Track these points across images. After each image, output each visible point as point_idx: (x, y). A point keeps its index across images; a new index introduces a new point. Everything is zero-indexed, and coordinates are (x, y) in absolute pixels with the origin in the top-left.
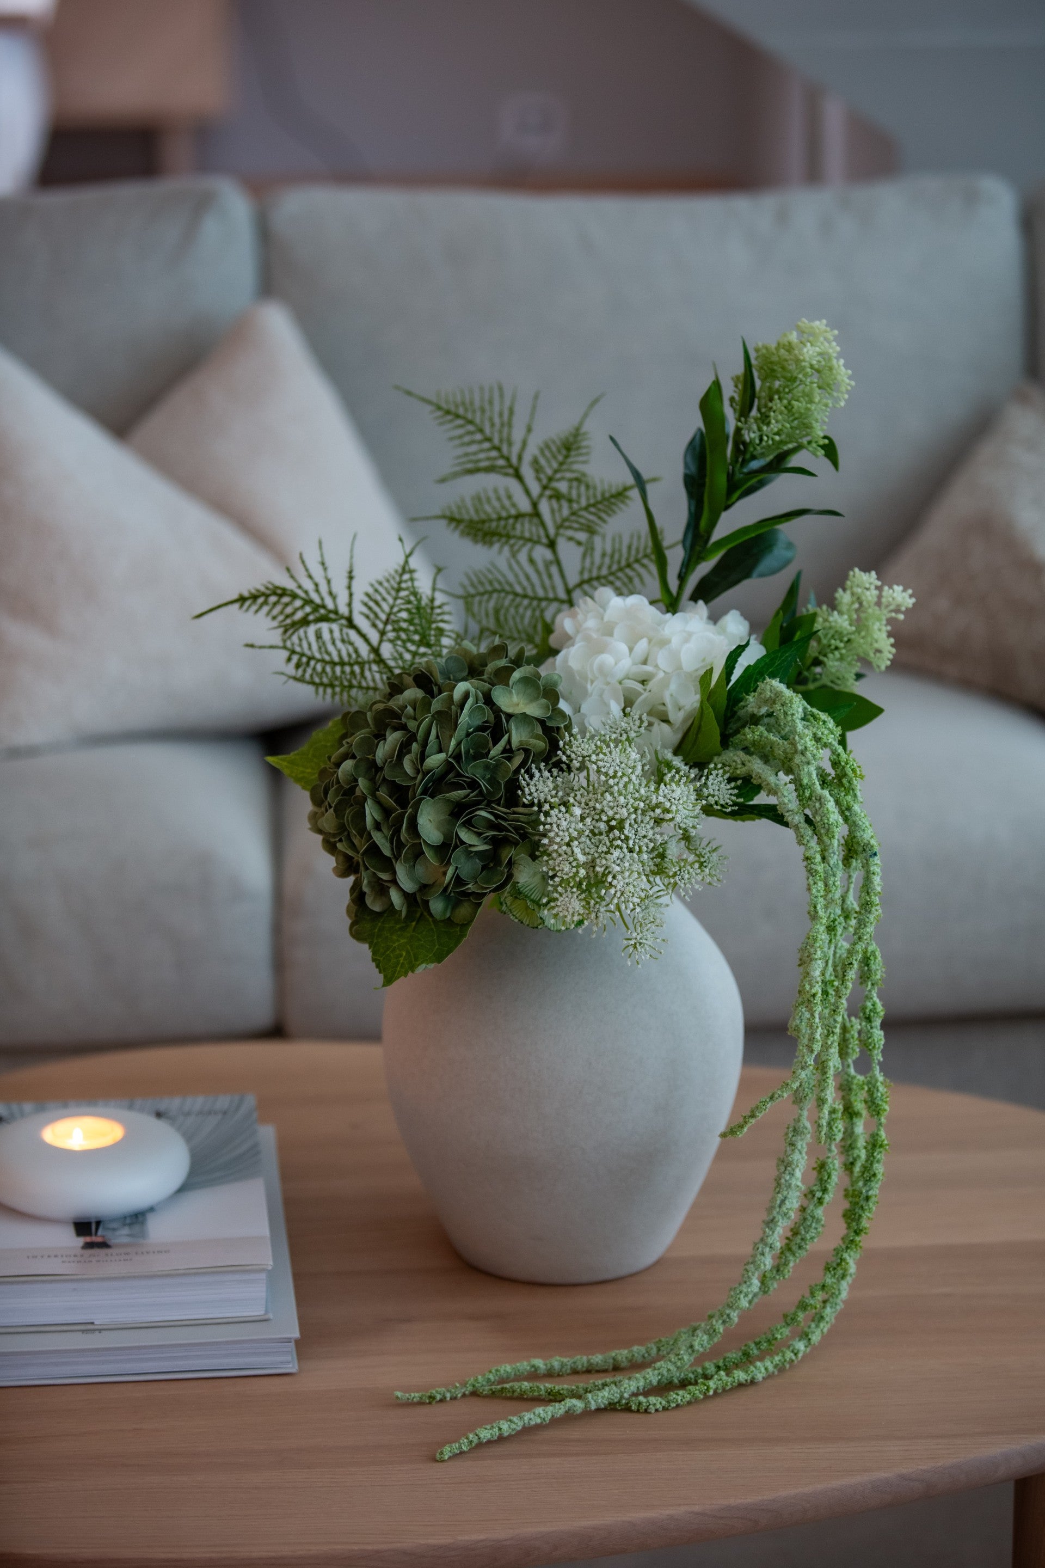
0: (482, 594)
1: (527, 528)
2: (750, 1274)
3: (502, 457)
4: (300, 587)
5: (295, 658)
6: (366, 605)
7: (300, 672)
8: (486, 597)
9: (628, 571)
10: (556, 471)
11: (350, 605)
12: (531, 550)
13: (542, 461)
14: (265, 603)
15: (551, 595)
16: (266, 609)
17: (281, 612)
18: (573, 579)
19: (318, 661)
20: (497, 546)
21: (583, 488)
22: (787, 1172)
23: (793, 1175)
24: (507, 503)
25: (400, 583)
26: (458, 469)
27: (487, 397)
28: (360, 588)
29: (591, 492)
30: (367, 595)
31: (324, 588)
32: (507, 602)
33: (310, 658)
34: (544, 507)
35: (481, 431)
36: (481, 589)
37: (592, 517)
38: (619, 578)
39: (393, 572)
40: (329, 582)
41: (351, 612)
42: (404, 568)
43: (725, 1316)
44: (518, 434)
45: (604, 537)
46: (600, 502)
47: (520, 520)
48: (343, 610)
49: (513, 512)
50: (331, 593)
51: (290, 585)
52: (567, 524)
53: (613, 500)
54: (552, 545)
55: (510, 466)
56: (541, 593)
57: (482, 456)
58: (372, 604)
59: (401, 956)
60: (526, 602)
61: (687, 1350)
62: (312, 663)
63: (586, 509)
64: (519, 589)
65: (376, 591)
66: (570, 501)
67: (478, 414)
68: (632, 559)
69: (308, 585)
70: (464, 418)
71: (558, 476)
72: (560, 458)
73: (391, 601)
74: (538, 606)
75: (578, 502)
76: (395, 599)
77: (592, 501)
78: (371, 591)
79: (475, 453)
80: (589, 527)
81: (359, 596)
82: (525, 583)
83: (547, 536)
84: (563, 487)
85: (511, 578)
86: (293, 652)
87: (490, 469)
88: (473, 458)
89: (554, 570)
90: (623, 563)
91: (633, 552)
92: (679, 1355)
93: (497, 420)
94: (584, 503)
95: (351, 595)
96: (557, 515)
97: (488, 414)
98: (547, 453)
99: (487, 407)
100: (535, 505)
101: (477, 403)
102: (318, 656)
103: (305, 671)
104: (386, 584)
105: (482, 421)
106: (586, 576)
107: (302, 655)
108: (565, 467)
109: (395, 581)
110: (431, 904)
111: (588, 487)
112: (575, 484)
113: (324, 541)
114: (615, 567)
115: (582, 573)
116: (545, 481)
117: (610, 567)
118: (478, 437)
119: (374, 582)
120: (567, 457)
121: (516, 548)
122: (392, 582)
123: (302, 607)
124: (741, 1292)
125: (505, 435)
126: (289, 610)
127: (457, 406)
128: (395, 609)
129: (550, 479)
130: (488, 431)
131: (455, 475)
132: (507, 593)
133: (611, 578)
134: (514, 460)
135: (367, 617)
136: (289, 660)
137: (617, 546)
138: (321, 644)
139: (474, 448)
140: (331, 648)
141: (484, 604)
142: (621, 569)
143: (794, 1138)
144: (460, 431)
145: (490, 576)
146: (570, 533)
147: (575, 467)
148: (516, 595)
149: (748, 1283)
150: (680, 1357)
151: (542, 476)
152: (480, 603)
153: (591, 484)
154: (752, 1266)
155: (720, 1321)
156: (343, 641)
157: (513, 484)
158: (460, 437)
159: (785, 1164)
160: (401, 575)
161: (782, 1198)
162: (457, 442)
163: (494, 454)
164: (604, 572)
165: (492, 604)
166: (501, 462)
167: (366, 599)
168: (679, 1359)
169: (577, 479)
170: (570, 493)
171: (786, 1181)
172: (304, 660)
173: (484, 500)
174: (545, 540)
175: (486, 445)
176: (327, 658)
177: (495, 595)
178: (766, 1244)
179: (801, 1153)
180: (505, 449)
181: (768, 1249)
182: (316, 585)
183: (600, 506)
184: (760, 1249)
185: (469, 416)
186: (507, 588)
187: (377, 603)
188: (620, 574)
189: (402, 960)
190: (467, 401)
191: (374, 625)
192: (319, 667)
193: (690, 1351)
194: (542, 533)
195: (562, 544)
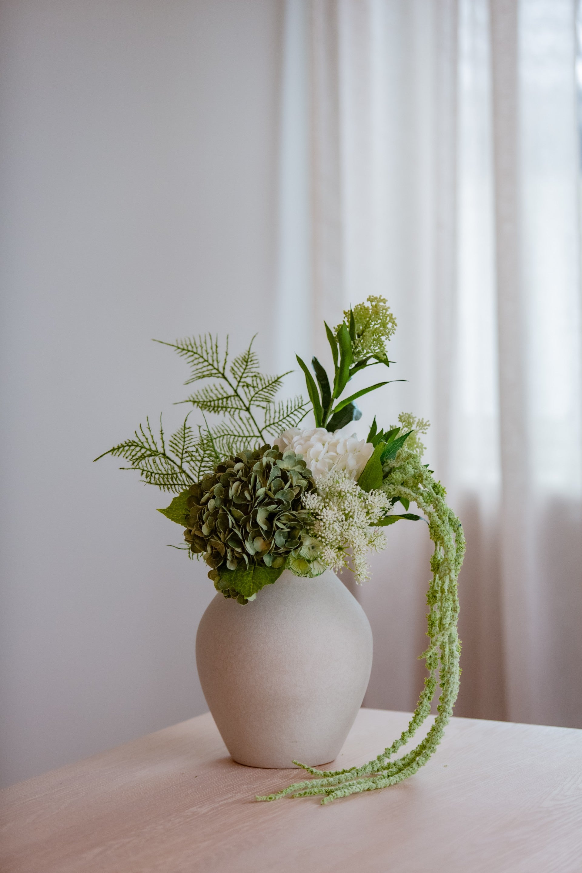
0: (220, 437)
1: (234, 402)
2: (441, 727)
3: (215, 368)
4: (140, 441)
5: (145, 473)
6: (171, 446)
7: (148, 479)
8: (221, 438)
9: (287, 418)
10: (243, 373)
11: (163, 447)
12: (239, 413)
13: (236, 369)
14: (123, 450)
15: (252, 434)
16: (123, 453)
17: (130, 454)
18: (261, 426)
19: (156, 474)
20: (222, 412)
21: (258, 380)
22: (451, 677)
23: (454, 678)
24: (221, 391)
25: (184, 434)
26: (194, 377)
27: (203, 340)
28: (167, 438)
29: (263, 381)
30: (171, 441)
31: (150, 440)
32: (231, 441)
33: (152, 473)
34: (240, 391)
35: (202, 357)
36: (219, 435)
37: (266, 394)
38: (283, 422)
39: (180, 430)
40: (152, 437)
41: (164, 450)
42: (185, 427)
43: (432, 748)
44: (222, 358)
45: (274, 403)
46: (268, 386)
47: (229, 399)
48: (161, 450)
49: (225, 395)
50: (154, 442)
51: (136, 440)
52: (254, 399)
53: (274, 384)
54: (248, 409)
55: (220, 373)
56: (247, 434)
57: (205, 369)
58: (174, 445)
59: (251, 585)
60: (240, 439)
61: (416, 765)
62: (153, 475)
63: (262, 390)
64: (236, 434)
65: (175, 439)
66: (254, 387)
67: (199, 349)
68: (289, 413)
69: (143, 439)
70: (192, 351)
71: (245, 375)
72: (244, 367)
73: (182, 443)
74: (247, 440)
75: (257, 387)
76: (184, 442)
77: (264, 386)
78: (172, 439)
79: (202, 368)
80: (266, 399)
81: (167, 443)
82: (239, 430)
83: (245, 406)
84: (249, 380)
85: (232, 428)
86: (143, 470)
87: (211, 375)
88: (200, 370)
89: (251, 421)
90: (285, 415)
91: (289, 409)
92: (412, 767)
93: (210, 351)
94: (261, 388)
95: (163, 442)
96: (248, 394)
97: (204, 348)
98: (237, 364)
99: (204, 345)
100: (236, 391)
101: (198, 344)
102: (155, 472)
103: (150, 479)
104: (178, 435)
105: (202, 352)
106: (268, 424)
107: (148, 471)
108: (246, 371)
109: (182, 434)
110: (264, 558)
111: (261, 380)
112: (255, 378)
113: (148, 417)
114: (281, 418)
115: (265, 422)
116: (239, 379)
117: (279, 418)
118: (201, 360)
119: (173, 435)
120: (247, 366)
121: (232, 413)
122: (181, 434)
123: (140, 450)
124: (437, 736)
125: (215, 358)
126: (134, 453)
127: (187, 346)
128: (185, 447)
129: (241, 377)
130: (205, 357)
131: (193, 380)
132: (231, 435)
133: (280, 423)
134: (221, 370)
135: (173, 452)
136: (142, 474)
137: (281, 407)
138: (156, 466)
139: (200, 366)
140: (161, 467)
141: (221, 442)
142: (284, 418)
143: (452, 661)
144: (192, 358)
145: (223, 428)
146: (257, 403)
147: (253, 370)
148: (235, 436)
149: (440, 732)
150: (413, 768)
151: (237, 376)
152: (219, 441)
153: (262, 378)
154: (441, 723)
155: (430, 751)
156: (166, 463)
157: (223, 381)
158: (193, 361)
159: (450, 673)
160: (184, 430)
161: (451, 689)
162: (192, 364)
163: (210, 367)
164: (276, 420)
165: (225, 441)
166: (215, 371)
167: (171, 444)
168: (413, 769)
169: (255, 376)
170: (253, 384)
171: (452, 681)
172: (149, 473)
173: (209, 391)
174: (244, 408)
175: (206, 364)
176: (160, 472)
177: (225, 437)
178: (446, 712)
179: (456, 667)
180: (215, 365)
181: (447, 714)
182: (147, 439)
183: (269, 388)
184: (444, 715)
185: (195, 350)
186: (231, 433)
187: (176, 444)
188: (284, 421)
189: (252, 587)
190: (193, 343)
191: (177, 455)
192: (157, 476)
193: (417, 765)
194: (242, 404)
195: (253, 409)
